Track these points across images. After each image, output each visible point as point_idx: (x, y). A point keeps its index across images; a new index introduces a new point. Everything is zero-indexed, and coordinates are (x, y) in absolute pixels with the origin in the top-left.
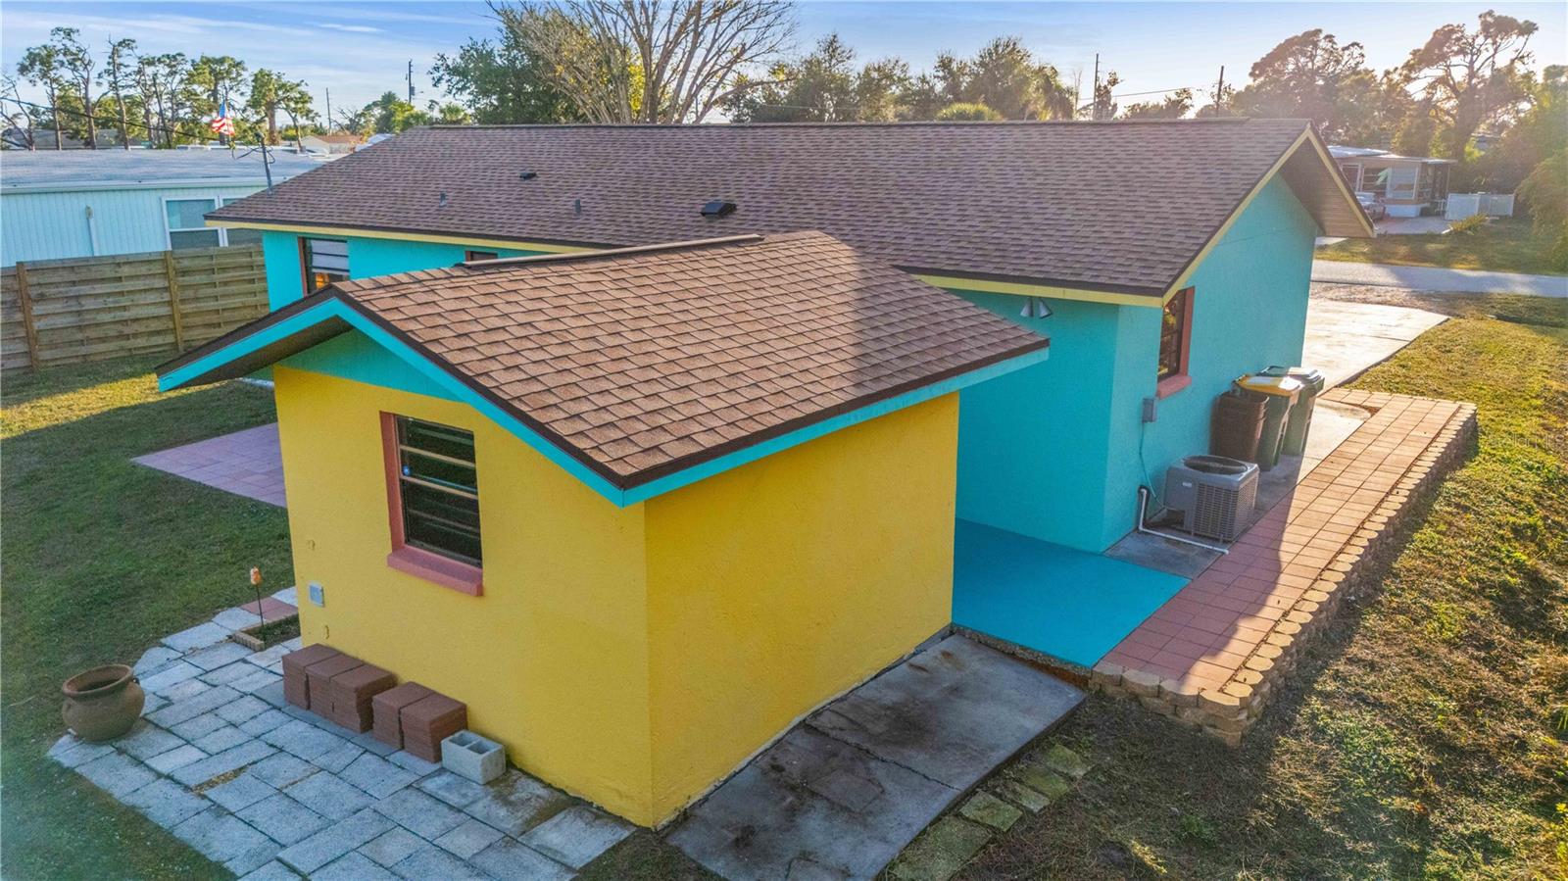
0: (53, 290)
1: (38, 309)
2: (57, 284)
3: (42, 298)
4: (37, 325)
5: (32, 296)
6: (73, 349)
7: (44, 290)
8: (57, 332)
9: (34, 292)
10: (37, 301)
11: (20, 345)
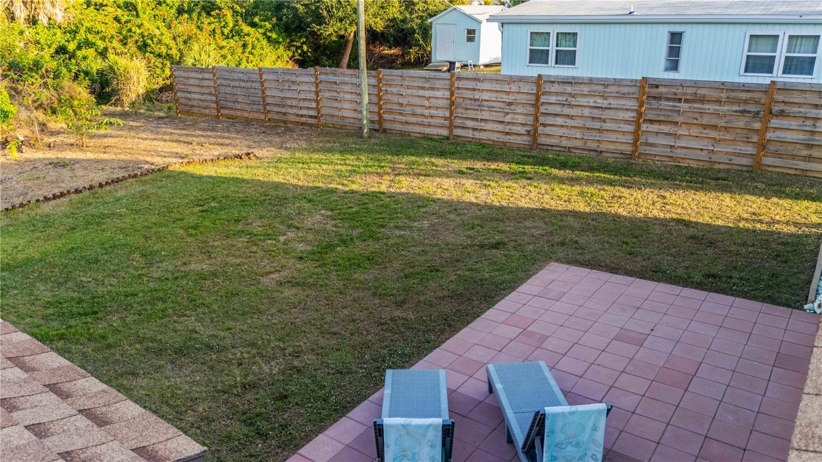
0: (796, 109)
1: (774, 122)
2: (800, 105)
3: (782, 114)
4: (770, 135)
5: (773, 111)
6: (796, 162)
7: (787, 108)
8: (785, 145)
9: (776, 108)
10: (777, 116)
11: (750, 149)
